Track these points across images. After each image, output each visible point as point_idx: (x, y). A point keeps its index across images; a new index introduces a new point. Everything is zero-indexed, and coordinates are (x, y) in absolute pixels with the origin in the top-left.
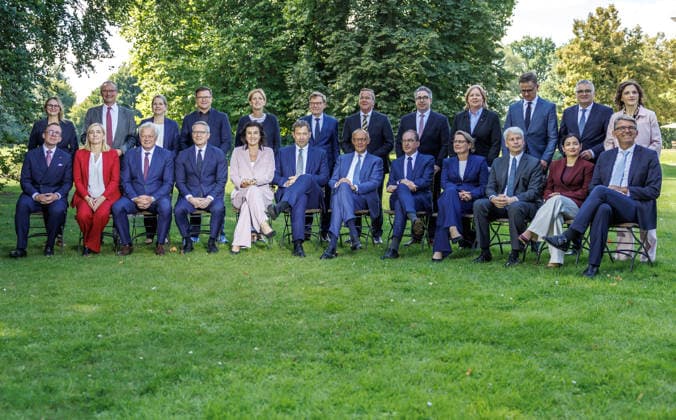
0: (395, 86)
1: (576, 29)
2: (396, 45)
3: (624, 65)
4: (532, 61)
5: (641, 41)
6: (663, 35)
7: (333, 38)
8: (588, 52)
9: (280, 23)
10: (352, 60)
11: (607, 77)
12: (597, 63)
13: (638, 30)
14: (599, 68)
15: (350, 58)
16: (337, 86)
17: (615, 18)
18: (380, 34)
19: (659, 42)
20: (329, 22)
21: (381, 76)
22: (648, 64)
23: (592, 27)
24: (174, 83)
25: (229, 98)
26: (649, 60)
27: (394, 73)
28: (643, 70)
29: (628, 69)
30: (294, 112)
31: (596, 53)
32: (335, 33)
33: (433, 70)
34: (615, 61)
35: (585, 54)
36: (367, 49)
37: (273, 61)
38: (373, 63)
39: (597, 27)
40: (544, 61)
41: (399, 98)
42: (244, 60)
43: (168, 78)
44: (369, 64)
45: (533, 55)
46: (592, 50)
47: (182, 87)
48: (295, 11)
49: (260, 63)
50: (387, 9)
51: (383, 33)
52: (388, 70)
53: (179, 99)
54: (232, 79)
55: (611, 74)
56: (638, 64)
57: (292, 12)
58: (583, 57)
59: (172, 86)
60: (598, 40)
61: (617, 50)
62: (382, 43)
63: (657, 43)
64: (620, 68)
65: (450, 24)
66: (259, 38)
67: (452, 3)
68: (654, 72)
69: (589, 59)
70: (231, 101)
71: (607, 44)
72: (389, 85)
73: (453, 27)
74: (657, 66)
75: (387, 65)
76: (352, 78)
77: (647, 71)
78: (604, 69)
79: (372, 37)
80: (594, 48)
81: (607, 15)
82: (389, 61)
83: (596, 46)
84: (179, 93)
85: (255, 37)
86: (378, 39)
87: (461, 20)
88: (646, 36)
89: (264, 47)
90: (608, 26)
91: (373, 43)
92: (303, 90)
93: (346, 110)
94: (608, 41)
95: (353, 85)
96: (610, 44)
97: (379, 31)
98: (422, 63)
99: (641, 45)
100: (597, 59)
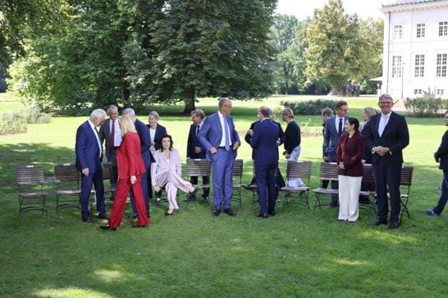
0: (200, 60)
1: (315, 14)
2: (201, 31)
3: (347, 40)
4: (282, 31)
5: (357, 23)
6: (372, 19)
7: (156, 25)
8: (324, 31)
9: (115, 12)
10: (170, 41)
11: (336, 48)
12: (330, 38)
13: (355, 16)
14: (331, 42)
15: (168, 39)
16: (159, 59)
17: (341, 6)
18: (189, 24)
19: (369, 23)
20: (152, 13)
21: (190, 53)
22: (362, 39)
23: (327, 13)
24: (39, 56)
25: (79, 66)
26: (363, 36)
27: (199, 52)
28: (359, 43)
29: (350, 43)
30: (129, 77)
31: (329, 31)
32: (157, 22)
33: (226, 49)
34: (341, 36)
35: (322, 32)
36: (180, 34)
37: (110, 40)
38: (185, 44)
39: (329, 14)
40: (291, 31)
41: (203, 69)
42: (89, 39)
43: (34, 52)
44: (182, 45)
45: (283, 26)
46: (326, 29)
47: (45, 59)
48: (126, 5)
49: (101, 41)
50: (194, 6)
51: (192, 23)
52: (195, 49)
53: (43, 68)
54: (81, 52)
55: (339, 46)
56: (356, 39)
57: (124, 5)
58: (321, 34)
59: (38, 58)
60: (330, 22)
61: (343, 29)
62: (191, 30)
63: (368, 24)
64: (345, 41)
65: (237, 16)
66: (101, 23)
67: (239, 2)
68: (366, 44)
69: (325, 35)
70: (81, 68)
71: (336, 25)
72: (196, 60)
73: (239, 18)
74: (368, 40)
75: (195, 45)
76: (170, 54)
77: (362, 43)
78: (334, 42)
79: (183, 26)
80: (328, 28)
81: (336, 5)
82: (196, 43)
83: (329, 26)
84: (43, 63)
85: (97, 22)
86: (187, 26)
87: (245, 14)
88: (361, 20)
89: (104, 30)
90: (337, 12)
91: (185, 30)
92: (134, 62)
93: (166, 76)
94: (336, 23)
95: (170, 58)
96: (338, 25)
97: (188, 21)
98: (219, 45)
99: (357, 25)
100: (329, 36)
